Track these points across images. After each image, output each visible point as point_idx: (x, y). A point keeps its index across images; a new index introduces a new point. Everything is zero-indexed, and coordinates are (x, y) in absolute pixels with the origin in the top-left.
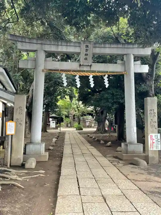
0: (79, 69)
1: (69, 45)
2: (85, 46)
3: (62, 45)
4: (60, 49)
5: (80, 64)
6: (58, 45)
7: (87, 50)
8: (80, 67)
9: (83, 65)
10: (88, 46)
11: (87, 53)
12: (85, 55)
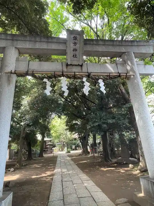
2: (73, 38)
3: (41, 42)
4: (38, 46)
5: (67, 63)
6: (36, 41)
7: (75, 44)
8: (67, 68)
9: (71, 65)
10: (77, 38)
11: (76, 47)
12: (73, 50)
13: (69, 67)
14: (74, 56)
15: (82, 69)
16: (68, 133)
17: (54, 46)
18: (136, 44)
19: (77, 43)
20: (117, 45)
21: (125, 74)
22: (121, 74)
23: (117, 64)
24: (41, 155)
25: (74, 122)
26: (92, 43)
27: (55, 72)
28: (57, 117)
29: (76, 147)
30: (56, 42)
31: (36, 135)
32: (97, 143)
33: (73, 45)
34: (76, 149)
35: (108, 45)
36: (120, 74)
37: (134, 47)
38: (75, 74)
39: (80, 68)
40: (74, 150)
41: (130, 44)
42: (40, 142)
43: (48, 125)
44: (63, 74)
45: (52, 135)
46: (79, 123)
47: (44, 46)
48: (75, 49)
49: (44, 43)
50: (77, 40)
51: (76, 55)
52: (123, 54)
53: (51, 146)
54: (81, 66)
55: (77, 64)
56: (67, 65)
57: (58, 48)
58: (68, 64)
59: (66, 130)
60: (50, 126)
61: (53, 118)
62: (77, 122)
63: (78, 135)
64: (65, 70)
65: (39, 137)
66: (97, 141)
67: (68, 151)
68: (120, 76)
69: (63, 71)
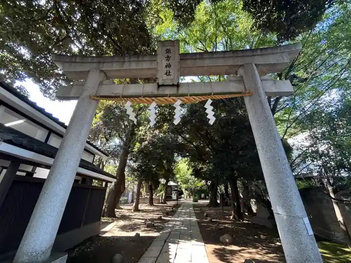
0: (156, 92)
1: (140, 59)
2: (165, 51)
3: (129, 61)
4: (126, 66)
5: (158, 83)
6: (124, 62)
7: (168, 58)
8: (158, 90)
9: (163, 85)
10: (171, 50)
11: (169, 62)
12: (166, 66)
13: (161, 89)
14: (166, 73)
15: (178, 90)
18: (259, 52)
19: (171, 57)
33: (166, 59)
37: (256, 57)
39: (175, 89)
48: (168, 64)
49: (134, 63)
50: (171, 53)
51: (169, 72)
52: (240, 68)
54: (177, 86)
55: (171, 84)
56: (159, 86)
58: (160, 84)
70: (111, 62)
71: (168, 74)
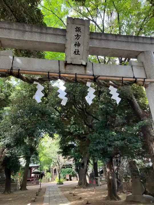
2: (75, 30)
3: (31, 32)
4: (27, 37)
5: (66, 61)
6: (25, 31)
8: (65, 68)
9: (71, 64)
10: (80, 29)
11: (78, 41)
12: (75, 45)
13: (68, 67)
14: (75, 52)
16: (61, 158)
17: (49, 39)
19: (80, 36)
20: (133, 42)
21: (143, 80)
22: (138, 80)
23: (132, 66)
24: (23, 187)
25: (70, 143)
26: (99, 37)
27: (49, 72)
28: (48, 136)
29: (70, 177)
30: (52, 34)
31: (19, 159)
32: (98, 171)
33: (75, 37)
34: (71, 180)
35: (120, 41)
36: (136, 79)
38: (76, 76)
40: (67, 180)
41: (149, 42)
42: (24, 168)
43: (35, 146)
44: (60, 76)
45: (39, 160)
46: (75, 145)
47: (36, 38)
48: (77, 43)
49: (36, 34)
50: (81, 32)
51: (78, 52)
52: (141, 54)
53: (37, 175)
54: (85, 66)
55: (80, 63)
56: (66, 64)
57: (55, 42)
58: (68, 63)
59: (59, 153)
60: (37, 147)
61: (43, 138)
62: (73, 143)
63: (73, 160)
64: (63, 70)
65: (23, 162)
66: (98, 170)
67: (59, 181)
68: (135, 82)
69: (60, 72)
70: (9, 29)
71: (77, 53)
